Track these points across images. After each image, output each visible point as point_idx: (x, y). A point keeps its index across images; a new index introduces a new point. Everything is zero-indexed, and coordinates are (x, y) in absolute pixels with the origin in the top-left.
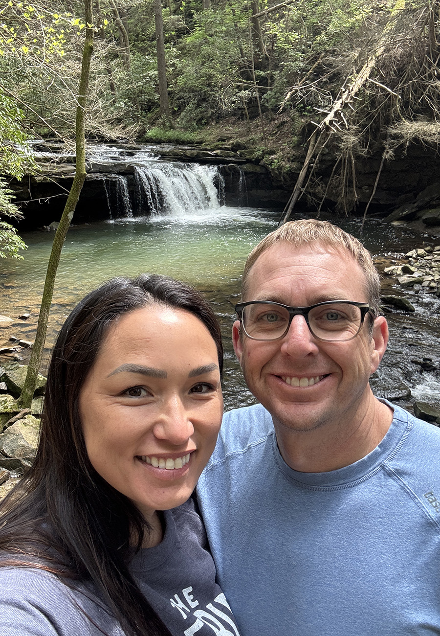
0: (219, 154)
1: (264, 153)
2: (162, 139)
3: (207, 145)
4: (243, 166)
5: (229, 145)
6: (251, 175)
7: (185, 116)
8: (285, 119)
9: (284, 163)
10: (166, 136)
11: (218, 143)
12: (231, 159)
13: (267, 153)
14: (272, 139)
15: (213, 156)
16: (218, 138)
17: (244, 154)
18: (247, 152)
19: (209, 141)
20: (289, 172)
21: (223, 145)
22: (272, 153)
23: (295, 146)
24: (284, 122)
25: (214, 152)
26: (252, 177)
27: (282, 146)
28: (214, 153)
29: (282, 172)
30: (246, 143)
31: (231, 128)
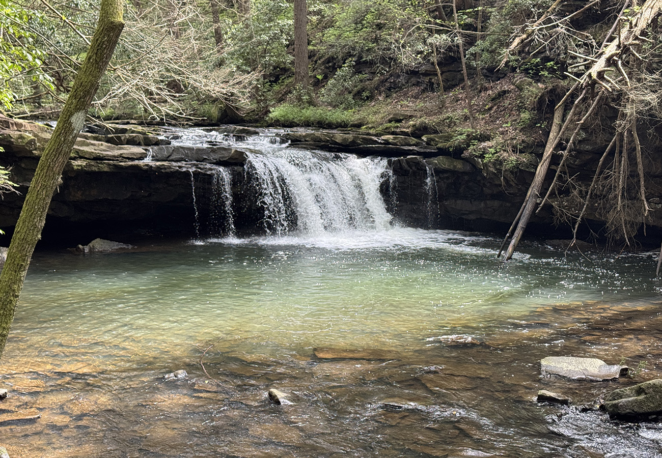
0: (390, 141)
1: (470, 138)
2: (295, 120)
3: (370, 128)
4: (432, 159)
5: (408, 127)
6: (445, 175)
7: (334, 86)
8: (506, 88)
9: (505, 154)
10: (301, 117)
11: (389, 125)
12: (411, 148)
13: (475, 138)
14: (483, 119)
15: (381, 143)
16: (390, 117)
17: (434, 140)
18: (440, 138)
19: (373, 123)
20: (516, 170)
21: (397, 127)
22: (485, 138)
23: (525, 128)
24: (505, 92)
25: (383, 137)
26: (448, 178)
27: (502, 127)
28: (383, 140)
29: (503, 169)
30: (438, 124)
31: (411, 104)
